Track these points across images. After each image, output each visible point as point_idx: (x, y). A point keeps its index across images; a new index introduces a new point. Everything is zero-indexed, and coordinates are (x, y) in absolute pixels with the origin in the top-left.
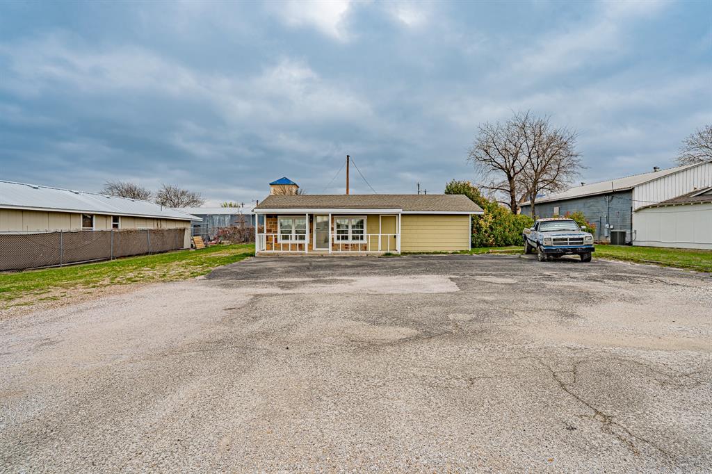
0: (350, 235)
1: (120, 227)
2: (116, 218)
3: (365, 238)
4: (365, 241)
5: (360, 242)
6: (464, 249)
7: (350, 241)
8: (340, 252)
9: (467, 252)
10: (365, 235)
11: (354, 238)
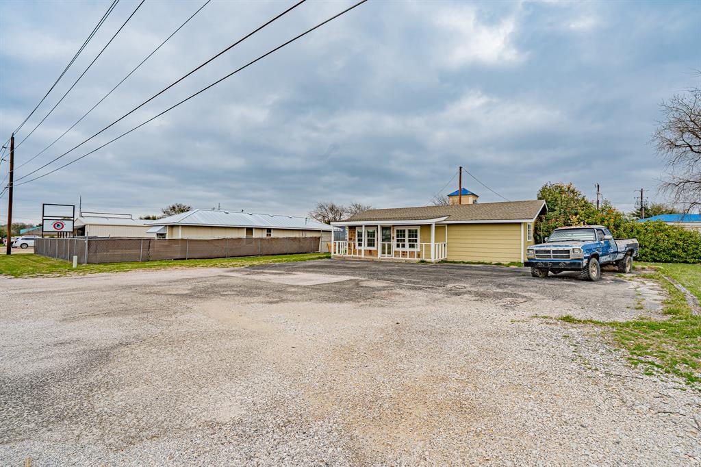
0: (407, 243)
1: (272, 236)
2: (269, 230)
3: (419, 246)
4: (418, 249)
5: (415, 250)
7: (408, 249)
8: (401, 258)
10: (419, 243)
11: (410, 246)
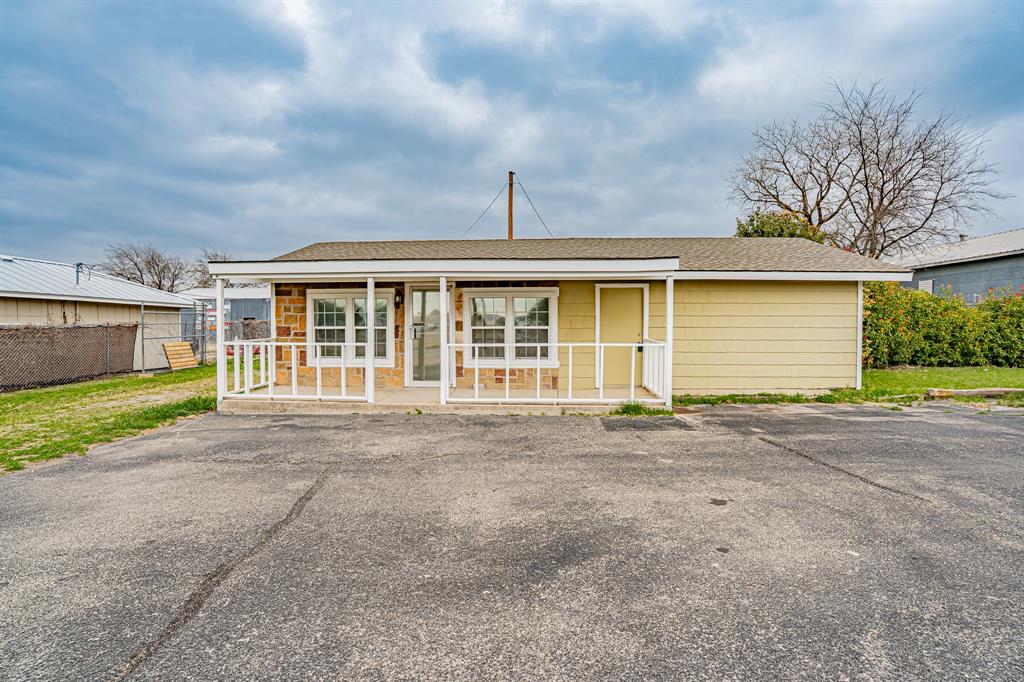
0: (510, 344)
3: (553, 352)
4: (552, 362)
5: (538, 363)
6: (841, 384)
7: (510, 362)
8: (477, 396)
9: (851, 395)
10: (553, 344)
11: (520, 353)
